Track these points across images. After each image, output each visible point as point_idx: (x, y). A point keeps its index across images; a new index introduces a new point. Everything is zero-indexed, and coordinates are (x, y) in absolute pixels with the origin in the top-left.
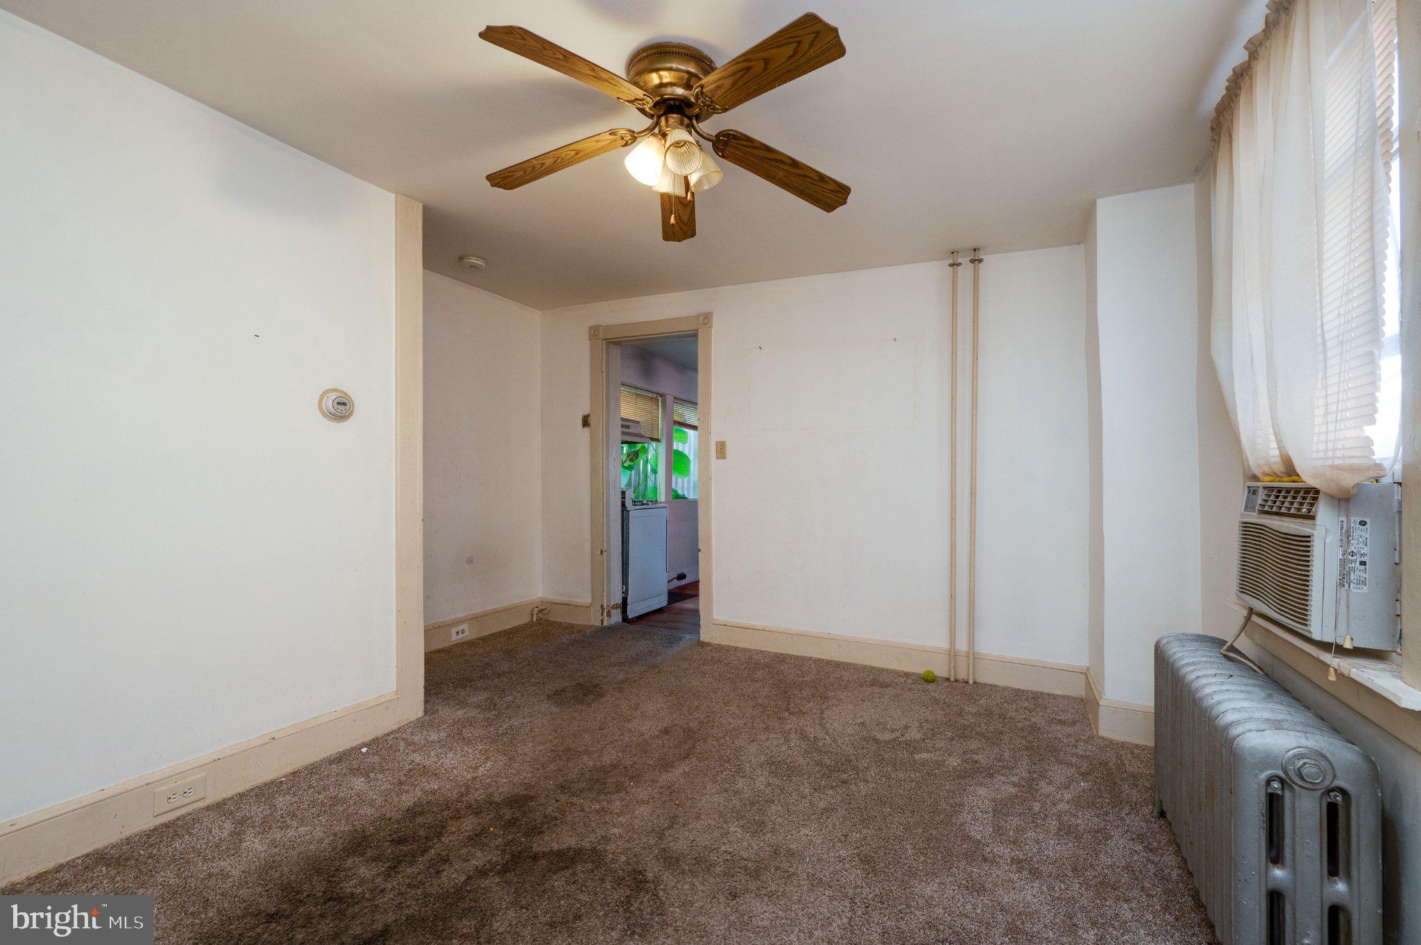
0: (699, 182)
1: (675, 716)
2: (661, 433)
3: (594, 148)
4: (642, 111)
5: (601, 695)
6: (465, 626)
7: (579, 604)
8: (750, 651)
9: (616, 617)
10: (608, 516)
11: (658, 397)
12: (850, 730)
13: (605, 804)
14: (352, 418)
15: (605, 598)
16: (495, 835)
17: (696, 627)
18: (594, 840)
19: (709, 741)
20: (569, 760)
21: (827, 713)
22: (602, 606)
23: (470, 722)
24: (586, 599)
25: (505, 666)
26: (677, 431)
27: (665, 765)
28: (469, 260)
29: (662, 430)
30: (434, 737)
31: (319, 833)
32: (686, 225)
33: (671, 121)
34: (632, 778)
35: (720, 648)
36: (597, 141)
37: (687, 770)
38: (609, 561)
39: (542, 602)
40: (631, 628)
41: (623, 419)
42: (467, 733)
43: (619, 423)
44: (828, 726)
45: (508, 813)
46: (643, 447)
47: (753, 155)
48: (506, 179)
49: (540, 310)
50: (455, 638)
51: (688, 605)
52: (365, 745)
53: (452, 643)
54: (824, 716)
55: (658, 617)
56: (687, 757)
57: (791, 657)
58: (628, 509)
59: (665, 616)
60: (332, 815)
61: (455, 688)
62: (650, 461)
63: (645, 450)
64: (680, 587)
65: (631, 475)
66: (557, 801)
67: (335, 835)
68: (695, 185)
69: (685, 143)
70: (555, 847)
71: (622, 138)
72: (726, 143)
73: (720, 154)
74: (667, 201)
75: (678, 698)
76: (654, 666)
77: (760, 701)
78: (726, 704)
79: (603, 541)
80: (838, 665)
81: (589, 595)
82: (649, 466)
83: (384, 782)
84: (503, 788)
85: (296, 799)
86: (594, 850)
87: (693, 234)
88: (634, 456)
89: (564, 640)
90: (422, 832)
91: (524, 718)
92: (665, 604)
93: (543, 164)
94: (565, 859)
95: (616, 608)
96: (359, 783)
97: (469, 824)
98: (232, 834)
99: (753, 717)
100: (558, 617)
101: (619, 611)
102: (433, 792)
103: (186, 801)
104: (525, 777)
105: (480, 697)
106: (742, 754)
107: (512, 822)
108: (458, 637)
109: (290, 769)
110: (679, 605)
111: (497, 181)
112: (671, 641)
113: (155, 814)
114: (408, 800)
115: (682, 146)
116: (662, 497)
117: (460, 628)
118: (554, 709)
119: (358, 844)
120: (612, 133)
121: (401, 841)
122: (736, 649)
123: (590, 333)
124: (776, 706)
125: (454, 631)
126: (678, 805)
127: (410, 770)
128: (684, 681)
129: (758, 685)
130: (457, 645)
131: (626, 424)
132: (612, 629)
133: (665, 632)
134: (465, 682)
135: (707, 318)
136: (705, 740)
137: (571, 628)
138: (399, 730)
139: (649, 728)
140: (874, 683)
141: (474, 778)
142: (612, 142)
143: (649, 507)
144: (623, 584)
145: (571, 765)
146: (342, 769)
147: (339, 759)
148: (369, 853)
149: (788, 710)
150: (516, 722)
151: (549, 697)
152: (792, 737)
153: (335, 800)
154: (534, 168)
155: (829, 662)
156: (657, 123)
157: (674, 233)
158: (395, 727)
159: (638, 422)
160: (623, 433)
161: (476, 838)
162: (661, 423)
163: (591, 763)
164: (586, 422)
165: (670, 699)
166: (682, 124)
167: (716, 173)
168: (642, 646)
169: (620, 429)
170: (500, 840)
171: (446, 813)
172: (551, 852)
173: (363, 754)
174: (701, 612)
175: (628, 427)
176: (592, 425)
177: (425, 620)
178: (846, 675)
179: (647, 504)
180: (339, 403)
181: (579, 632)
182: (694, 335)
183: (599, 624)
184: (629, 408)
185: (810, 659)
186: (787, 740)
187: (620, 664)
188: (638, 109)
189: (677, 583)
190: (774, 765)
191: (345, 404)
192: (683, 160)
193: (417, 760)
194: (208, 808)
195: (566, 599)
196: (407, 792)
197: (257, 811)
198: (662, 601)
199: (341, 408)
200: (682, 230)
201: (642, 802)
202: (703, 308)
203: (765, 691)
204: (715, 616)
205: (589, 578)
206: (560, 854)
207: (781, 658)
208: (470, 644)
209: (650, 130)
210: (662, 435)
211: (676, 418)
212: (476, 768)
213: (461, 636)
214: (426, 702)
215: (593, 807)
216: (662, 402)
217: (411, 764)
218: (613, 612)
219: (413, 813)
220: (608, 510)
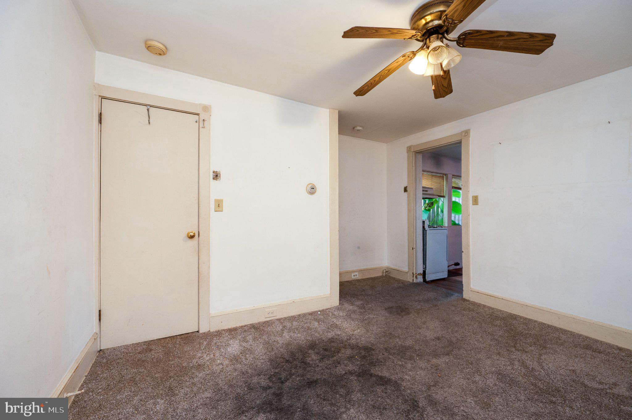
0: (449, 64)
1: (444, 332)
2: (445, 193)
3: (396, 66)
4: (417, 40)
5: (408, 314)
6: (357, 273)
7: (403, 271)
8: (493, 309)
9: (420, 279)
10: (416, 232)
11: (442, 176)
12: (562, 372)
13: (404, 363)
14: (316, 194)
15: (414, 270)
16: (358, 360)
17: (461, 291)
18: (397, 378)
19: (462, 350)
20: (390, 338)
21: (543, 357)
22: (413, 273)
23: (354, 312)
24: (406, 269)
25: (370, 292)
26: (454, 191)
27: (436, 355)
28: (356, 128)
29: (446, 191)
30: (341, 314)
31: (303, 338)
32: (447, 88)
33: (432, 39)
34: (418, 355)
35: (474, 304)
36: (397, 62)
37: (447, 361)
38: (416, 253)
39: (387, 268)
40: (427, 285)
41: (423, 187)
42: (353, 316)
43: (421, 189)
44: (544, 364)
45: (363, 353)
46: (436, 200)
47: (482, 39)
48: (360, 92)
49: (386, 143)
50: (353, 278)
51: (457, 278)
52: (320, 311)
53: (352, 279)
54: (542, 357)
55: (442, 282)
56: (448, 354)
57: (521, 317)
58: (426, 230)
59: (446, 283)
60: (307, 333)
61: (351, 297)
62: (440, 207)
63: (437, 202)
64: (456, 269)
65: (430, 213)
66: (383, 354)
67: (307, 340)
68: (446, 66)
69: (439, 47)
70: (380, 374)
71: (409, 57)
72: (464, 39)
73: (462, 46)
74: (435, 79)
75: (447, 324)
76: (436, 306)
77: (496, 337)
78: (474, 334)
79: (413, 244)
80: (556, 329)
81: (407, 268)
82: (440, 209)
83: (323, 327)
84: (363, 341)
85: (298, 324)
86: (396, 382)
87: (451, 91)
88: (431, 205)
89: (395, 286)
90: (333, 349)
91: (375, 315)
92: (446, 276)
93: (375, 81)
94: (384, 381)
95: (420, 275)
96: (316, 324)
97: (349, 352)
98: (281, 330)
99: (490, 345)
100: (393, 275)
101: (421, 276)
102: (338, 335)
103: (272, 316)
104: (372, 340)
105: (359, 303)
106: (481, 363)
107: (364, 357)
108: (354, 277)
109: (298, 313)
110: (454, 278)
111: (358, 93)
112: (447, 296)
113: (266, 317)
114: (330, 335)
115: (438, 49)
116: (446, 224)
117: (355, 274)
118: (387, 315)
119: (313, 346)
120: (404, 56)
121: (326, 350)
122: (484, 306)
123: (407, 149)
124: (507, 343)
125: (353, 274)
126: (440, 377)
127: (332, 325)
128: (451, 316)
129: (496, 328)
130: (354, 280)
131: (425, 190)
132: (418, 284)
133: (444, 290)
134: (355, 296)
135: (467, 133)
136: (459, 349)
137: (399, 281)
138: (330, 309)
139: (430, 335)
140: (587, 347)
141: (353, 335)
142: (404, 60)
143: (437, 229)
144: (423, 264)
145: (391, 341)
146: (312, 318)
147: (311, 314)
148: (316, 350)
149: (515, 347)
150: (371, 316)
151: (386, 309)
152: (516, 364)
153: (309, 328)
154: (371, 83)
155: (549, 326)
156: (425, 44)
157: (440, 94)
158: (330, 307)
159: (432, 188)
160: (423, 194)
161: (350, 358)
162: (445, 188)
163: (400, 343)
164: (405, 190)
165: (442, 323)
166: (438, 38)
167: (458, 56)
168: (431, 295)
169: (422, 192)
170: (359, 362)
171: (342, 345)
172: (378, 376)
173: (319, 314)
174: (463, 283)
175: (427, 191)
176: (408, 191)
177: (340, 269)
178: (563, 337)
179: (437, 227)
180: (312, 188)
181: (402, 283)
182: (460, 143)
183: (411, 281)
184: (426, 182)
185: (536, 321)
186: (512, 364)
187: (420, 301)
188: (416, 40)
189: (453, 267)
190: (501, 375)
191: (313, 188)
192: (438, 56)
193: (335, 321)
194: (277, 320)
195: (397, 268)
196: (330, 332)
197: (288, 325)
198: (445, 275)
199: (312, 190)
200: (445, 91)
201: (421, 368)
202: (464, 128)
203: (501, 333)
204: (472, 286)
205: (407, 260)
206: (381, 378)
207: (514, 317)
208: (358, 281)
209: (422, 48)
210: (446, 194)
211: (454, 185)
212: (354, 331)
213: (355, 277)
214: (340, 300)
215: (398, 362)
216: (446, 178)
217: (333, 322)
218: (418, 276)
219: (331, 340)
220: (416, 229)
